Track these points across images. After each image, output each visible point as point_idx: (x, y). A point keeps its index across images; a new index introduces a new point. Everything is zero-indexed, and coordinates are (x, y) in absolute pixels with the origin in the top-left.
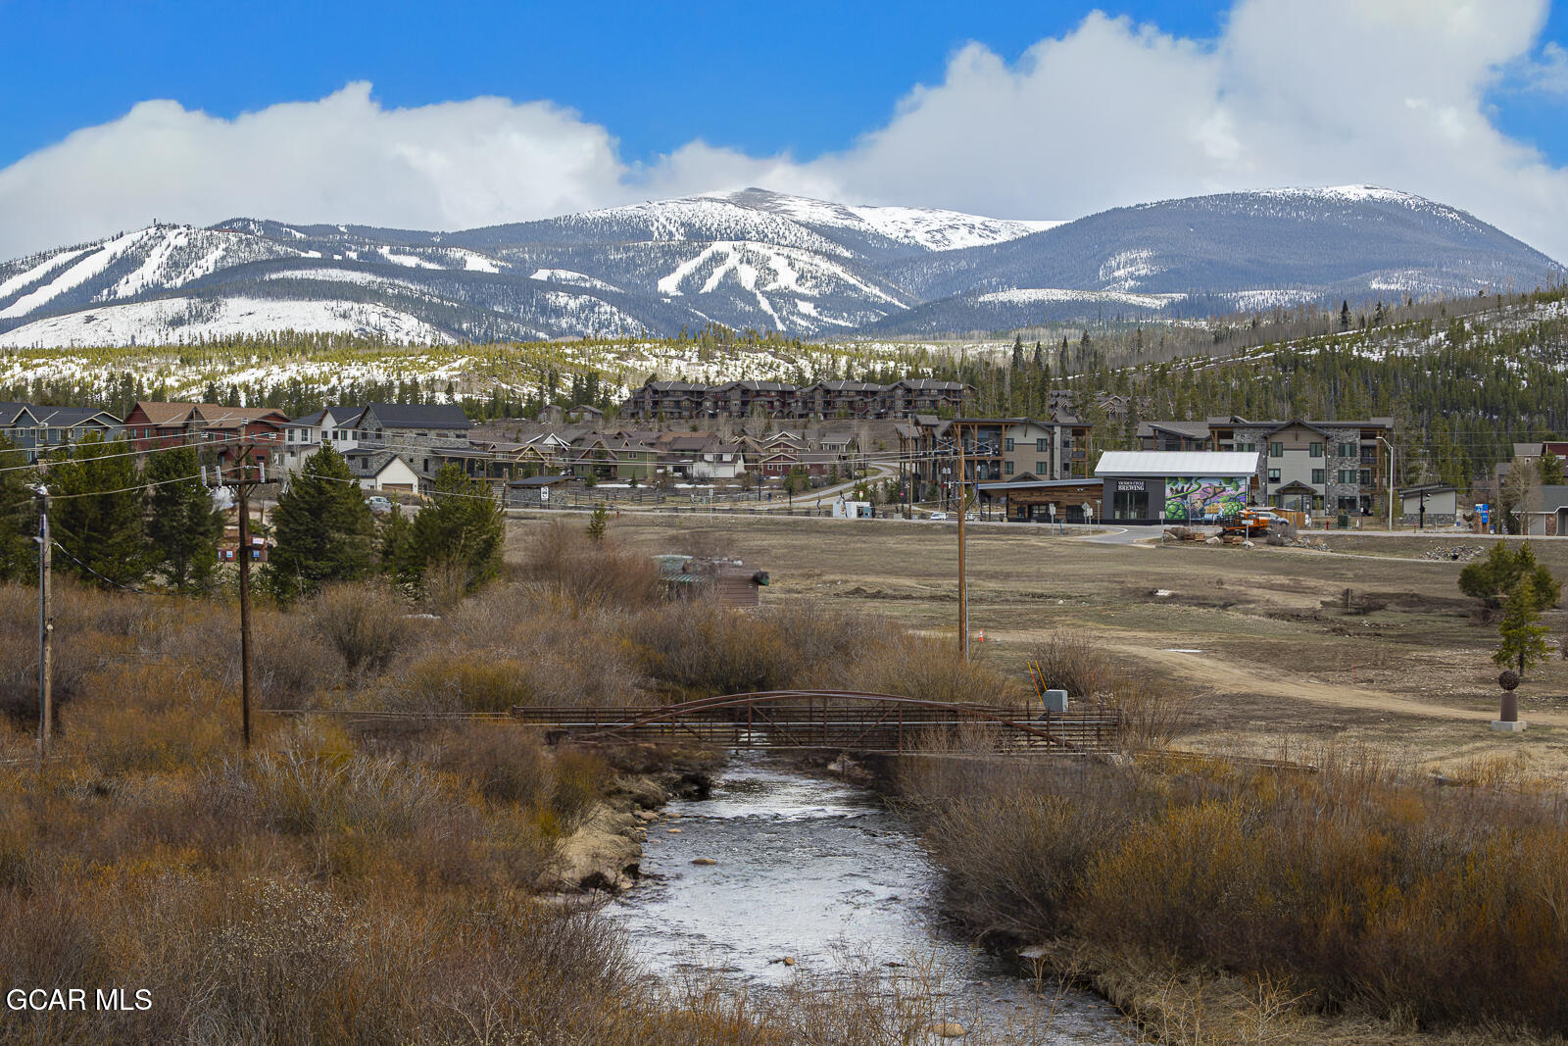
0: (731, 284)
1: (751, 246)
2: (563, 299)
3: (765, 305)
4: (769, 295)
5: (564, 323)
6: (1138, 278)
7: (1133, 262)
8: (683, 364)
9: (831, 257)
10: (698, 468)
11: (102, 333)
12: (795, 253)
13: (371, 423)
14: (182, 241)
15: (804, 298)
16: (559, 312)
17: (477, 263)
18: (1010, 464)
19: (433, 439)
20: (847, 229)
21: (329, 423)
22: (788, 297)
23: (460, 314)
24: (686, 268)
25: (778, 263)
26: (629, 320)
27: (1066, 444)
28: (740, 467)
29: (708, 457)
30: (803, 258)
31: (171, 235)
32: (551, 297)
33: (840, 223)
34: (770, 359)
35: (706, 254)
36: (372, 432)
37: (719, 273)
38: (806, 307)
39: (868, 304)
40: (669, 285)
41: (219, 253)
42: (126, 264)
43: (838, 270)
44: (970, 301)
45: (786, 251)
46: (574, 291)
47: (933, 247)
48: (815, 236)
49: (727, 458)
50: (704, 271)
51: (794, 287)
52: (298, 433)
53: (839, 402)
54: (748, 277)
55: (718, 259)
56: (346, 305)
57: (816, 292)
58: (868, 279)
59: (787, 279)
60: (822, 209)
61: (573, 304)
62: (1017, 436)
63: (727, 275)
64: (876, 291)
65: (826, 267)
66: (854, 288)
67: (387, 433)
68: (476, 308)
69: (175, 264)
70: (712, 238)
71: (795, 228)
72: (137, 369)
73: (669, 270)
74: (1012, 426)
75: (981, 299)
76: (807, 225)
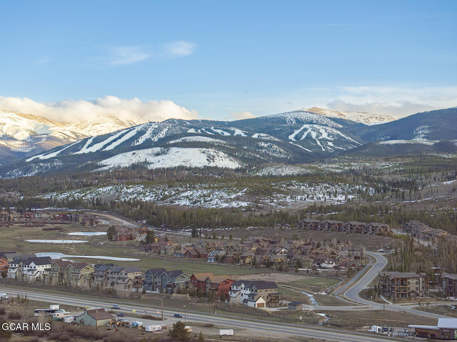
0: (309, 137)
1: (315, 126)
2: (263, 144)
3: (319, 143)
4: (320, 140)
5: (263, 151)
6: (425, 134)
7: (423, 129)
9: (338, 129)
10: (323, 265)
11: (137, 158)
12: (327, 128)
13: (254, 288)
14: (156, 126)
15: (330, 141)
16: (262, 148)
17: (238, 132)
18: (409, 288)
19: (269, 291)
20: (341, 119)
21: (243, 286)
22: (324, 140)
23: (235, 151)
24: (296, 132)
25: (322, 131)
26: (282, 150)
27: (423, 282)
28: (334, 265)
29: (326, 262)
30: (329, 129)
31: (153, 125)
32: (260, 144)
33: (339, 117)
35: (302, 128)
36: (254, 290)
37: (306, 134)
38: (330, 144)
39: (348, 142)
40: (292, 137)
41: (167, 129)
42: (141, 133)
43: (339, 133)
44: (377, 144)
45: (324, 127)
46: (266, 142)
47: (365, 123)
48: (332, 121)
49: (331, 262)
50: (302, 133)
51: (327, 138)
52: (235, 287)
53: (354, 228)
54: (314, 135)
55: (305, 130)
56: (204, 149)
57: (333, 139)
58: (347, 136)
59: (325, 135)
60: (334, 113)
61: (266, 145)
62: (410, 281)
63: (308, 134)
64: (350, 139)
65: (336, 132)
66: (344, 138)
67: (258, 291)
68: (239, 148)
69: (155, 133)
70: (303, 123)
71: (326, 119)
73: (292, 133)
74: (409, 278)
75: (380, 143)
76: (330, 118)
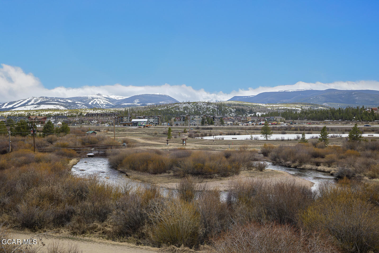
0: (96, 103)
1: (98, 99)
2: (79, 105)
3: (100, 105)
4: (100, 104)
5: (79, 107)
6: (137, 102)
7: (137, 101)
8: (91, 111)
9: (107, 100)
10: (92, 122)
11: (27, 109)
12: (103, 100)
13: (56, 118)
14: (36, 99)
15: (104, 104)
16: (78, 106)
17: (69, 101)
18: (124, 121)
19: (63, 119)
20: (108, 98)
21: (52, 118)
22: (102, 105)
23: (68, 106)
24: (92, 102)
25: (101, 101)
26: (86, 107)
27: (129, 118)
28: (97, 121)
29: (94, 121)
30: (104, 101)
31: (34, 98)
32: (78, 105)
33: (108, 97)
34: (100, 111)
35: (94, 100)
36: (56, 119)
37: (95, 102)
38: (104, 105)
39: (111, 105)
40: (90, 103)
41: (40, 100)
42: (29, 101)
43: (108, 102)
44: (121, 105)
45: (102, 100)
46: (80, 104)
47: (117, 99)
48: (105, 98)
49: (95, 121)
50: (94, 102)
51: (103, 103)
52: (48, 119)
53: (107, 115)
54: (98, 102)
55: (95, 101)
56: (55, 106)
57: (105, 104)
58: (110, 103)
59: (102, 103)
60: (106, 96)
61: (80, 105)
62: (124, 118)
63: (96, 102)
64: (111, 104)
65: (106, 101)
66: (109, 103)
67: (58, 119)
68: (69, 106)
69: (35, 101)
70: (94, 99)
71: (103, 98)
72: (31, 112)
73: (90, 102)
74: (124, 117)
76: (104, 97)
